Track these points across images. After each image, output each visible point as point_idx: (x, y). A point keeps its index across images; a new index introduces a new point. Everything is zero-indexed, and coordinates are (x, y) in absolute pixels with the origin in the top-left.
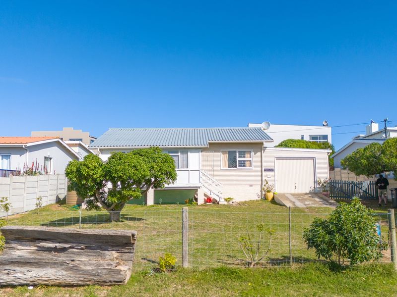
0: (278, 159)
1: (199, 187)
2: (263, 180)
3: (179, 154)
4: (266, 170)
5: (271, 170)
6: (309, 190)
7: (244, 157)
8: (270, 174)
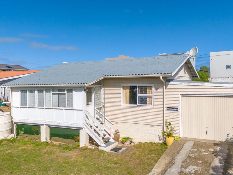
0: (183, 96)
1: (82, 128)
2: (165, 120)
3: (66, 92)
4: (169, 109)
5: (175, 109)
6: (226, 138)
7: (146, 93)
8: (173, 113)
